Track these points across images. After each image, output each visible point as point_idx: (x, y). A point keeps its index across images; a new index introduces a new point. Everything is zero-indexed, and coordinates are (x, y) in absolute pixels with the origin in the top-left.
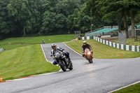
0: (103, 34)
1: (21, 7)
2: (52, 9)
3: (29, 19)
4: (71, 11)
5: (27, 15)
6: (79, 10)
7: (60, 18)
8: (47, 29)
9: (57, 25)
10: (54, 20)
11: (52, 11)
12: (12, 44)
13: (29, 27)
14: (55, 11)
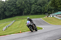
0: (58, 15)
1: (22, 3)
2: (35, 4)
3: (26, 8)
4: (44, 5)
5: (25, 6)
6: (47, 4)
7: (39, 8)
8: (33, 12)
9: (37, 11)
10: (36, 8)
11: (35, 5)
12: (18, 19)
13: (26, 11)
14: (37, 5)
